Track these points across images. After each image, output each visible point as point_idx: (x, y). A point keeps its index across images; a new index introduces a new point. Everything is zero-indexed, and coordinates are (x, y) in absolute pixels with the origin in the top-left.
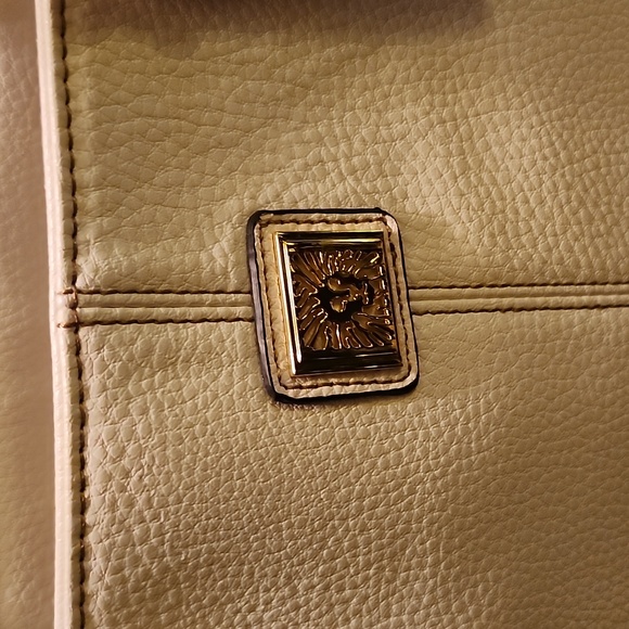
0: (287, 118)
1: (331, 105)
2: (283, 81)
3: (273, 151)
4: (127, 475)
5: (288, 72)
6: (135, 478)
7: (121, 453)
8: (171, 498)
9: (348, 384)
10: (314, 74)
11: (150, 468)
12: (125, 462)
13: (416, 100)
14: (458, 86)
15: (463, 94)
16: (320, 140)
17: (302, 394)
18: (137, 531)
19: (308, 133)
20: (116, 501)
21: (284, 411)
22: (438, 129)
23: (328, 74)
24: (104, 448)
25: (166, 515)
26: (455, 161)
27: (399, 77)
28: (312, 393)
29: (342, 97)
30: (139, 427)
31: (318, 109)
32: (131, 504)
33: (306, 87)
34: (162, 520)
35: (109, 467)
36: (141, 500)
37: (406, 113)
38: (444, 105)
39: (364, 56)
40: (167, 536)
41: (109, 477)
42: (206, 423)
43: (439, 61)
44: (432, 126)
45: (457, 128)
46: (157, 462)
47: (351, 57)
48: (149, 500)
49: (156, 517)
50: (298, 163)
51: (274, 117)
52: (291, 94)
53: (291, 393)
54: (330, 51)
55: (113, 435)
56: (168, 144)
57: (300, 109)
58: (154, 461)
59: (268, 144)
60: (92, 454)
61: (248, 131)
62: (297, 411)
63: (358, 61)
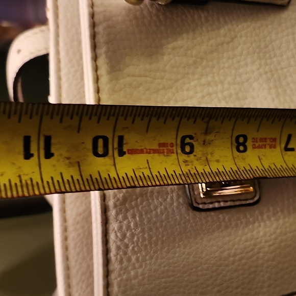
0: (194, 74)
1: (213, 67)
2: (192, 56)
3: (188, 90)
4: (127, 246)
5: (194, 52)
6: (131, 248)
7: (124, 236)
8: (148, 257)
9: (227, 201)
10: (205, 52)
11: (137, 243)
12: (126, 241)
13: (253, 63)
14: (272, 56)
15: (275, 59)
16: (209, 84)
17: (206, 207)
18: (132, 273)
19: (203, 80)
20: (122, 259)
21: (197, 214)
22: (264, 76)
23: (212, 52)
24: (116, 234)
25: (146, 264)
26: (273, 91)
27: (245, 52)
28: (211, 206)
29: (218, 63)
30: (132, 225)
31: (208, 69)
32: (129, 260)
33: (202, 59)
34: (144, 267)
35: (119, 243)
36: (134, 258)
37: (249, 69)
38: (266, 64)
39: (228, 43)
40: (146, 275)
41: (118, 248)
42: (162, 222)
43: (263, 44)
44: (261, 75)
45: (273, 75)
46: (140, 240)
47: (222, 44)
48: (137, 259)
49: (141, 266)
50: (199, 95)
51: (188, 74)
52: (195, 62)
53: (201, 206)
54: (213, 42)
55: (120, 228)
56: (141, 89)
57: (199, 69)
58: (139, 240)
59: (185, 87)
60: (112, 237)
61: (177, 81)
62: (203, 214)
63: (225, 46)
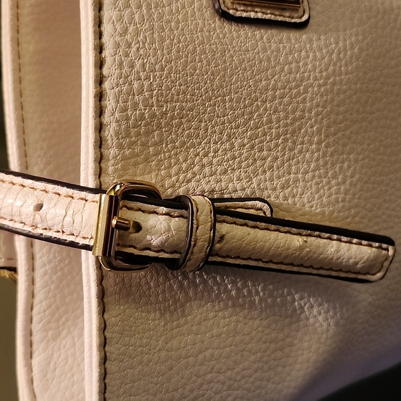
4: (129, 46)
6: (134, 49)
7: (125, 31)
8: (157, 67)
9: (267, 14)
11: (144, 43)
12: (128, 37)
17: (238, 14)
18: (136, 85)
20: (122, 62)
21: (227, 25)
24: (115, 26)
25: (154, 77)
28: (244, 15)
30: (137, 17)
32: (132, 66)
34: (152, 81)
35: (118, 39)
36: (138, 64)
40: (155, 92)
41: (118, 45)
42: (178, 22)
46: (148, 41)
48: (143, 65)
49: (147, 78)
53: (231, 12)
55: (120, 18)
58: (146, 40)
60: (107, 28)
62: (234, 27)
